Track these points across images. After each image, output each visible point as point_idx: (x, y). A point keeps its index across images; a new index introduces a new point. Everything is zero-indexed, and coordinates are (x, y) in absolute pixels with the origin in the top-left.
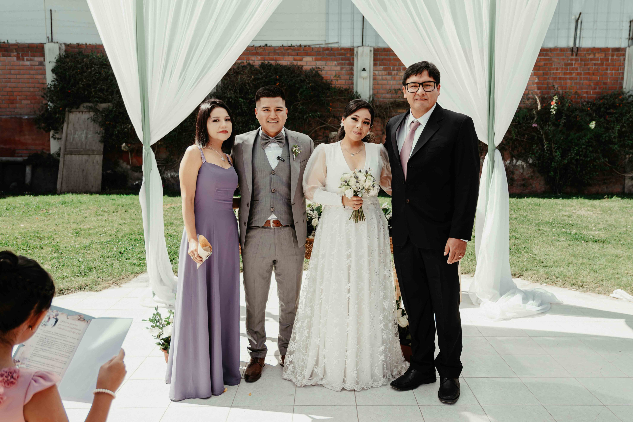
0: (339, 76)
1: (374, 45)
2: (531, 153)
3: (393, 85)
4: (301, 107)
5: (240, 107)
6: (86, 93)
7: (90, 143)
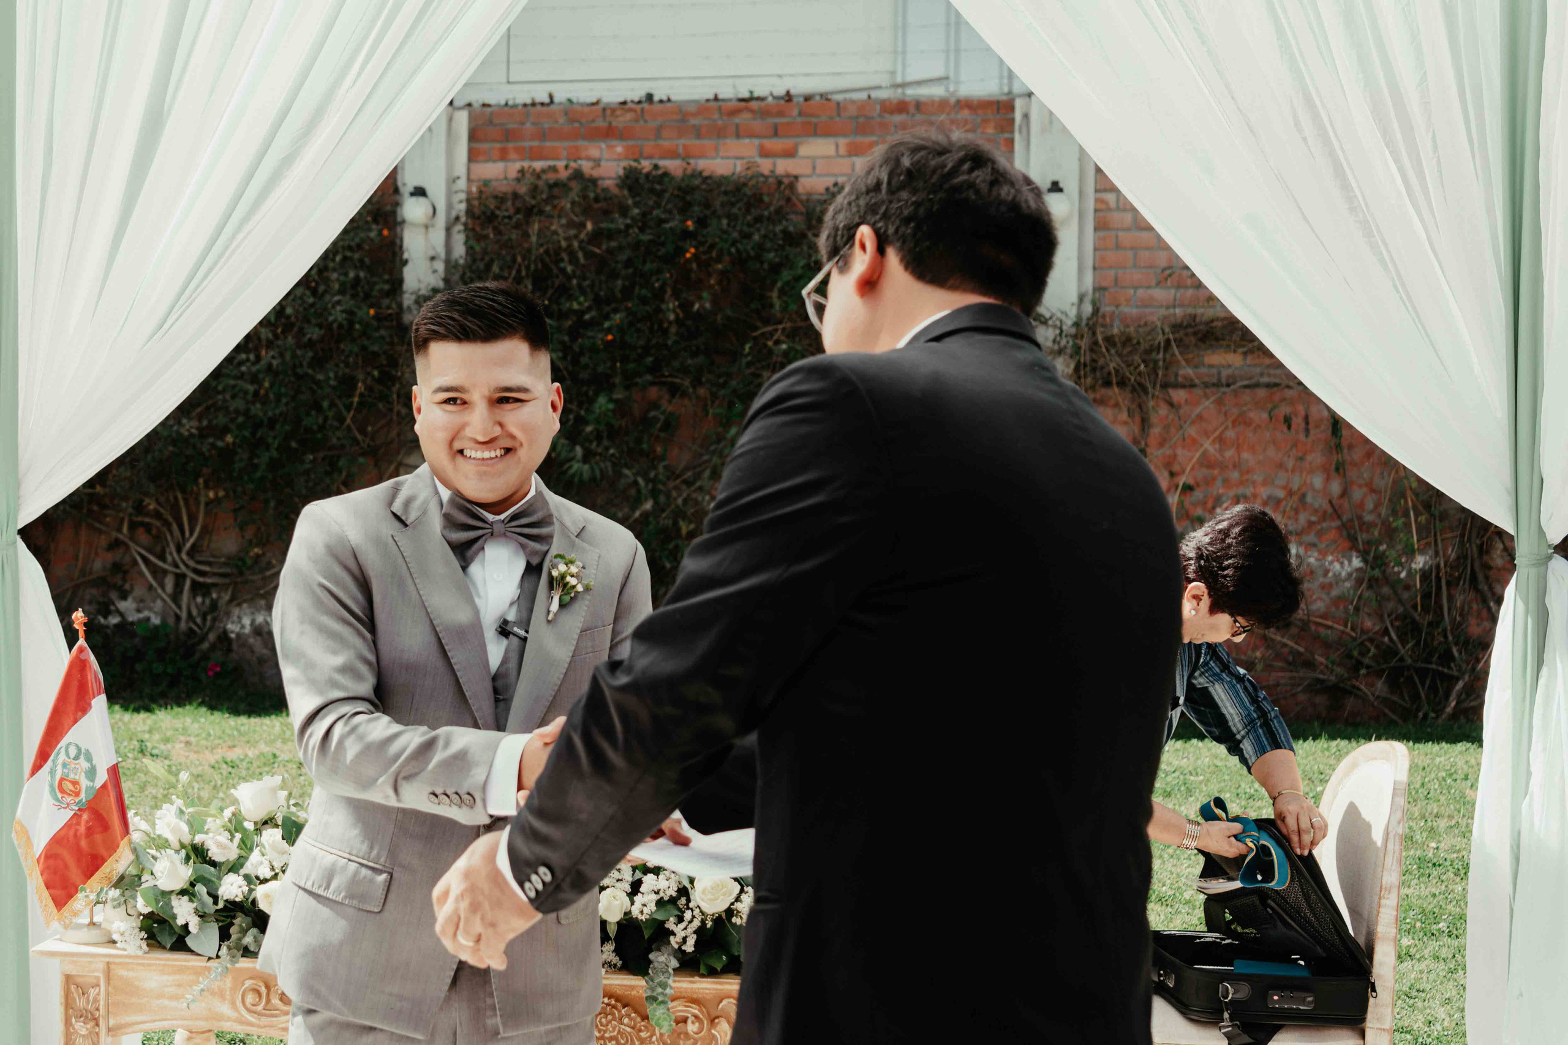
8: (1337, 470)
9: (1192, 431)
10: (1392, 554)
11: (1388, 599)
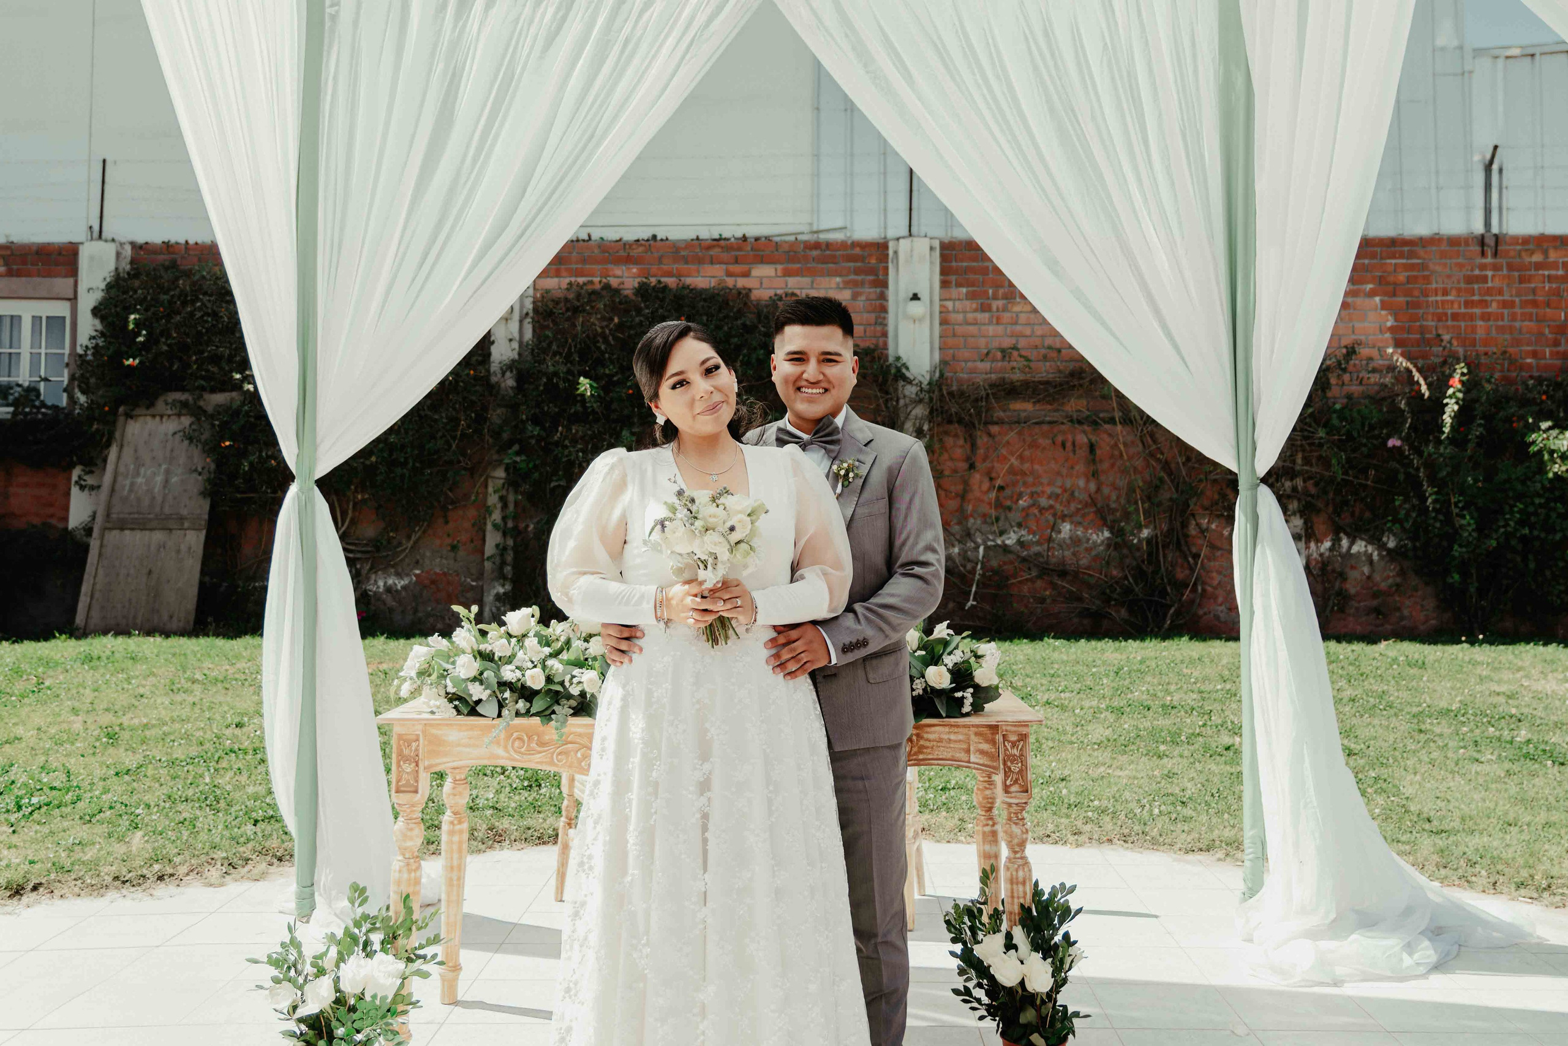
1: (941, 233)
2: (1390, 518)
3: (994, 336)
6: (175, 367)
7: (175, 498)
8: (1093, 475)
9: (1004, 452)
10: (1128, 528)
11: (1127, 557)
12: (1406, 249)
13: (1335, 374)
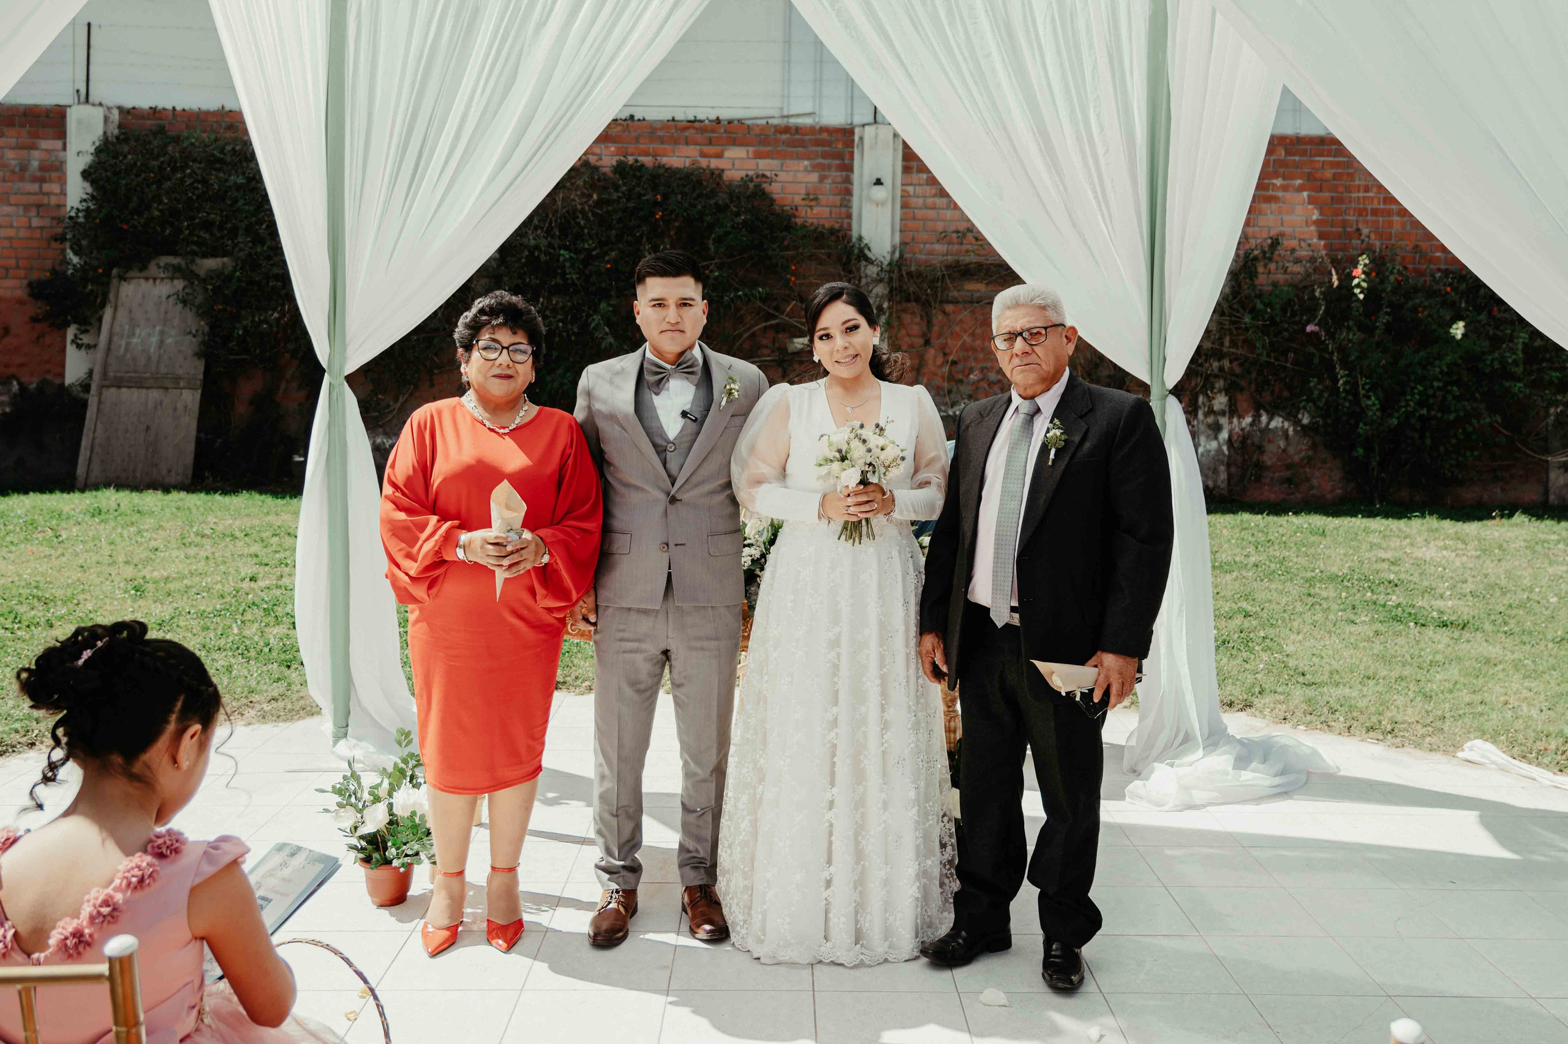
0: (816, 199)
2: (1305, 398)
3: (950, 221)
4: (716, 274)
5: (559, 271)
6: (168, 232)
7: (170, 358)
9: (957, 329)
12: (1333, 147)
13: (1262, 263)
